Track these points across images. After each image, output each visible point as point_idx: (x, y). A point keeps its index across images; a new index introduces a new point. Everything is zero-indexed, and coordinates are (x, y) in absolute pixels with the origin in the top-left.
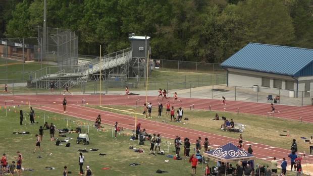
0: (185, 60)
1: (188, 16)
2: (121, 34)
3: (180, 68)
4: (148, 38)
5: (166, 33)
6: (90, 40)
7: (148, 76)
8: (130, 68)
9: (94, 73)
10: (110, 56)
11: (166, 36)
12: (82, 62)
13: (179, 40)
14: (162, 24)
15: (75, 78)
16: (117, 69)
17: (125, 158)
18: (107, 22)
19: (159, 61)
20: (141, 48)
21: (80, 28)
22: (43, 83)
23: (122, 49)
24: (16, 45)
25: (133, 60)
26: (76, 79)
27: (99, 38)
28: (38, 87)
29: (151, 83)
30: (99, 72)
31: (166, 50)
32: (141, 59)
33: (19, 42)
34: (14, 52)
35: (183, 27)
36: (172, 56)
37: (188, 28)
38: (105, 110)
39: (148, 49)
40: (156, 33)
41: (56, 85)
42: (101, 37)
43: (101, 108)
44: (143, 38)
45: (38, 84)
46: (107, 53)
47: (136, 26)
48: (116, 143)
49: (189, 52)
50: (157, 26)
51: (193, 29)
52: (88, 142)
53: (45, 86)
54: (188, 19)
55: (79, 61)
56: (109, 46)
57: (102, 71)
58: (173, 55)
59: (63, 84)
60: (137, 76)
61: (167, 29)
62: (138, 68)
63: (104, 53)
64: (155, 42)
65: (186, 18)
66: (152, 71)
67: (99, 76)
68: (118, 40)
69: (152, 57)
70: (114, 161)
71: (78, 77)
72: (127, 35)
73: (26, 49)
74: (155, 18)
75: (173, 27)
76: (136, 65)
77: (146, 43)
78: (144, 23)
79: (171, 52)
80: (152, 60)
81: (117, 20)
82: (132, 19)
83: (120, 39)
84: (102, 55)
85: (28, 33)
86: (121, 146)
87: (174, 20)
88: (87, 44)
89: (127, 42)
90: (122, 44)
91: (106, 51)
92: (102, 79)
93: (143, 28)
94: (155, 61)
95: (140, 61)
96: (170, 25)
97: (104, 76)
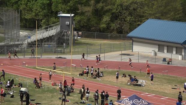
0: (100, 31)
2: (52, 12)
3: (96, 38)
4: (72, 15)
5: (86, 12)
6: (28, 17)
7: (73, 44)
8: (59, 38)
9: (32, 42)
10: (44, 29)
11: (86, 14)
12: (23, 33)
14: (83, 5)
15: (17, 46)
16: (49, 39)
18: (41, 3)
19: (81, 33)
20: (67, 23)
21: (21, 8)
23: (53, 24)
25: (61, 32)
26: (18, 47)
27: (36, 16)
29: (75, 49)
30: (35, 41)
31: (86, 25)
32: (67, 31)
35: (99, 7)
36: (90, 29)
37: (102, 8)
38: (40, 69)
39: (73, 23)
40: (79, 11)
41: (3, 51)
42: (37, 15)
43: (37, 69)
44: (69, 15)
46: (42, 27)
47: (63, 6)
48: (48, 95)
49: (103, 26)
50: (79, 6)
51: (106, 8)
55: (21, 33)
56: (43, 21)
57: (38, 40)
59: (8, 50)
60: (65, 44)
61: (87, 9)
62: (65, 38)
63: (39, 27)
64: (78, 18)
66: (76, 40)
67: (35, 44)
68: (50, 16)
69: (75, 29)
71: (20, 45)
72: (57, 13)
76: (64, 35)
77: (71, 19)
78: (69, 4)
79: (90, 26)
80: (76, 32)
81: (49, 2)
84: (38, 28)
86: (52, 97)
87: (92, 2)
88: (26, 20)
89: (57, 19)
90: (53, 19)
91: (41, 25)
92: (38, 46)
93: (68, 8)
94: (77, 32)
95: (66, 33)
96: (89, 6)
97: (39, 44)
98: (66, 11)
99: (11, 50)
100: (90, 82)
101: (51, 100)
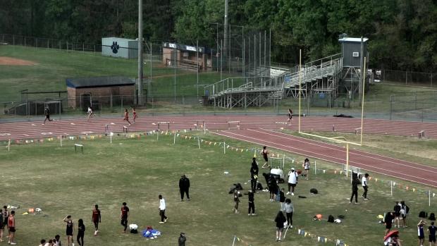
0: (416, 70)
1: (419, 11)
2: (328, 34)
3: (408, 81)
4: (365, 40)
5: (389, 34)
6: (284, 42)
7: (365, 92)
8: (340, 80)
9: (291, 87)
10: (313, 65)
11: (389, 38)
12: (275, 72)
13: (406, 42)
14: (383, 22)
15: (265, 94)
16: (323, 82)
17: (333, 202)
18: (308, 18)
19: (380, 72)
20: (356, 54)
21: (273, 27)
22: (223, 100)
23: (329, 54)
24: (189, 48)
25: (345, 69)
26: (267, 95)
27: (298, 40)
28: (217, 105)
29: (368, 101)
30: (298, 87)
31: (388, 57)
32: (356, 68)
33: (192, 45)
34: (185, 57)
35: (412, 26)
36: (397, 65)
37: (419, 27)
38: (306, 136)
39: (365, 55)
40: (376, 34)
41: (241, 102)
42: (300, 38)
43: (300, 135)
44: (359, 40)
45: (217, 102)
46: (309, 61)
47: (349, 24)
48: (320, 183)
49: (420, 60)
50: (377, 24)
51: (424, 29)
52: (282, 180)
53: (226, 104)
54: (419, 14)
55: (272, 70)
56: (312, 49)
57: (302, 85)
58: (399, 64)
59: (249, 101)
60: (350, 92)
61: (390, 29)
62: (352, 80)
63: (305, 61)
64: (374, 46)
65: (417, 13)
66: (370, 85)
67: (298, 91)
68: (324, 41)
69: (369, 66)
70: (318, 206)
71: (270, 92)
72: (336, 36)
73: (200, 54)
74: (374, 14)
75: (400, 25)
76: (349, 76)
77: (362, 47)
78: (358, 20)
79: (396, 59)
80: (371, 70)
81: (321, 15)
82: (342, 15)
83: (326, 41)
84: (303, 64)
85: (204, 34)
86: (327, 186)
87: (400, 17)
88: (281, 48)
89: (336, 46)
90: (329, 47)
91: (307, 58)
92: (302, 95)
93: (356, 27)
94: (374, 71)
95: (354, 71)
96: (394, 23)
97: (304, 91)
98: (352, 33)
99: (255, 101)
100: (395, 161)
101: (326, 190)
